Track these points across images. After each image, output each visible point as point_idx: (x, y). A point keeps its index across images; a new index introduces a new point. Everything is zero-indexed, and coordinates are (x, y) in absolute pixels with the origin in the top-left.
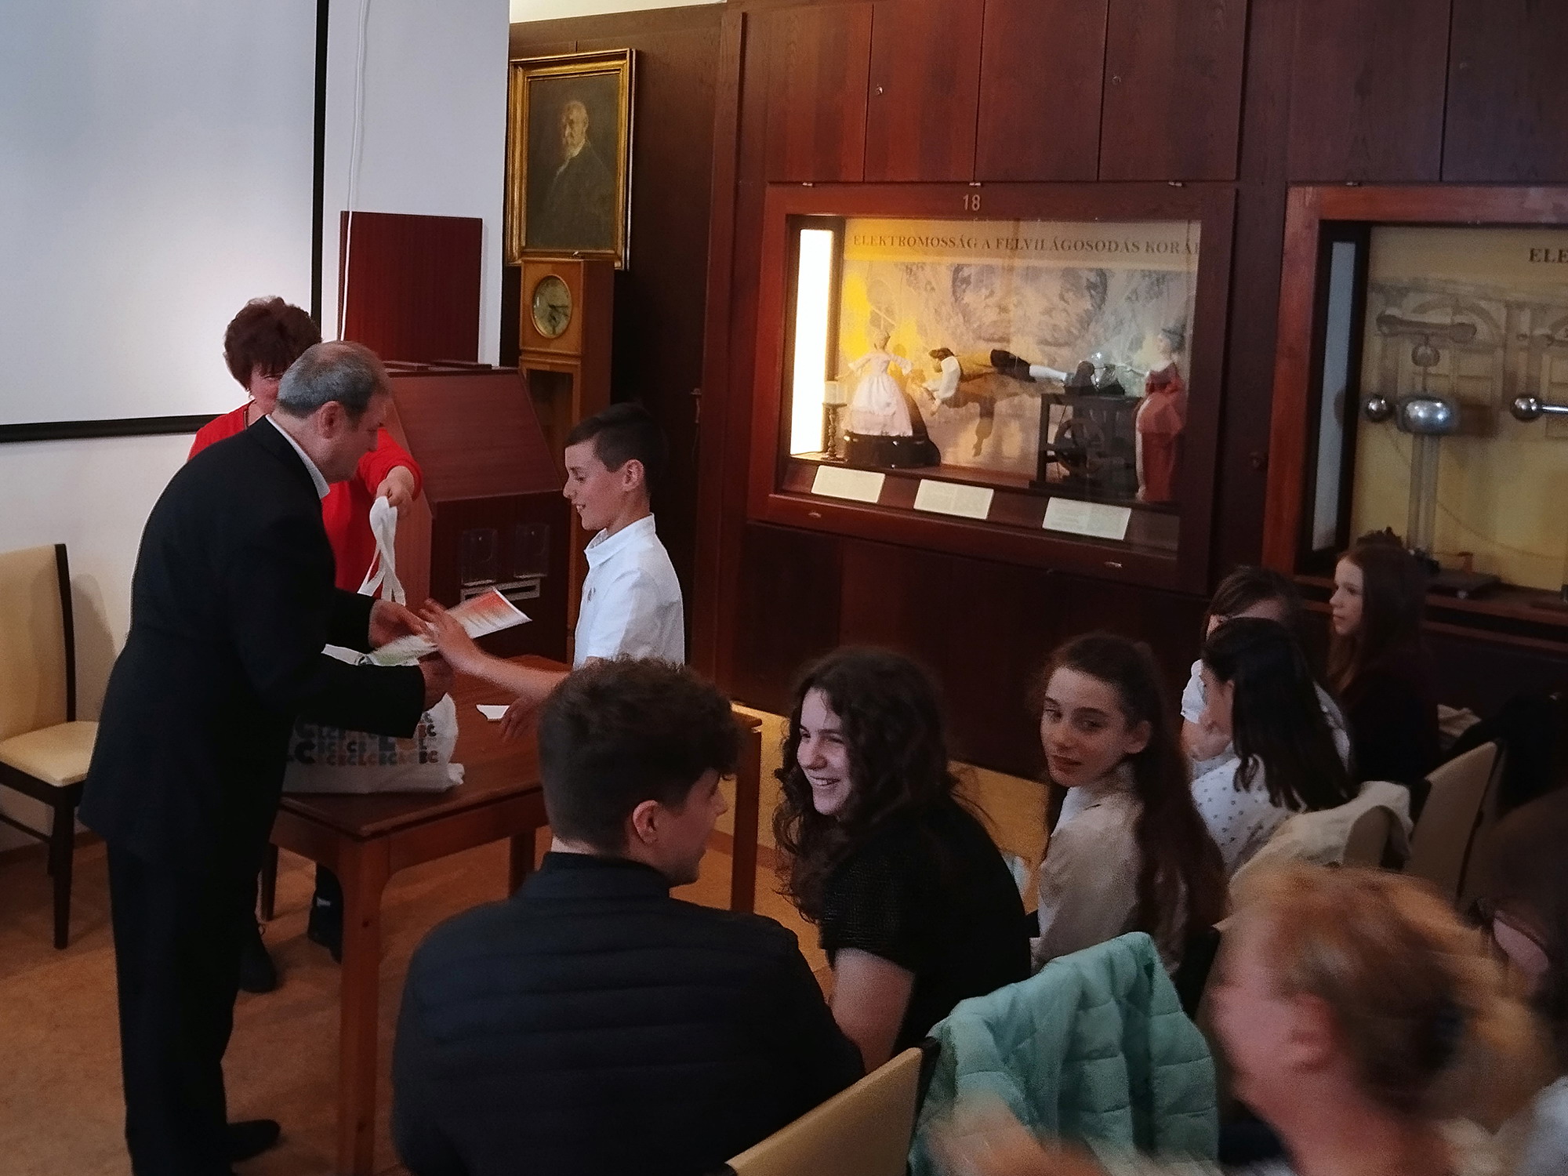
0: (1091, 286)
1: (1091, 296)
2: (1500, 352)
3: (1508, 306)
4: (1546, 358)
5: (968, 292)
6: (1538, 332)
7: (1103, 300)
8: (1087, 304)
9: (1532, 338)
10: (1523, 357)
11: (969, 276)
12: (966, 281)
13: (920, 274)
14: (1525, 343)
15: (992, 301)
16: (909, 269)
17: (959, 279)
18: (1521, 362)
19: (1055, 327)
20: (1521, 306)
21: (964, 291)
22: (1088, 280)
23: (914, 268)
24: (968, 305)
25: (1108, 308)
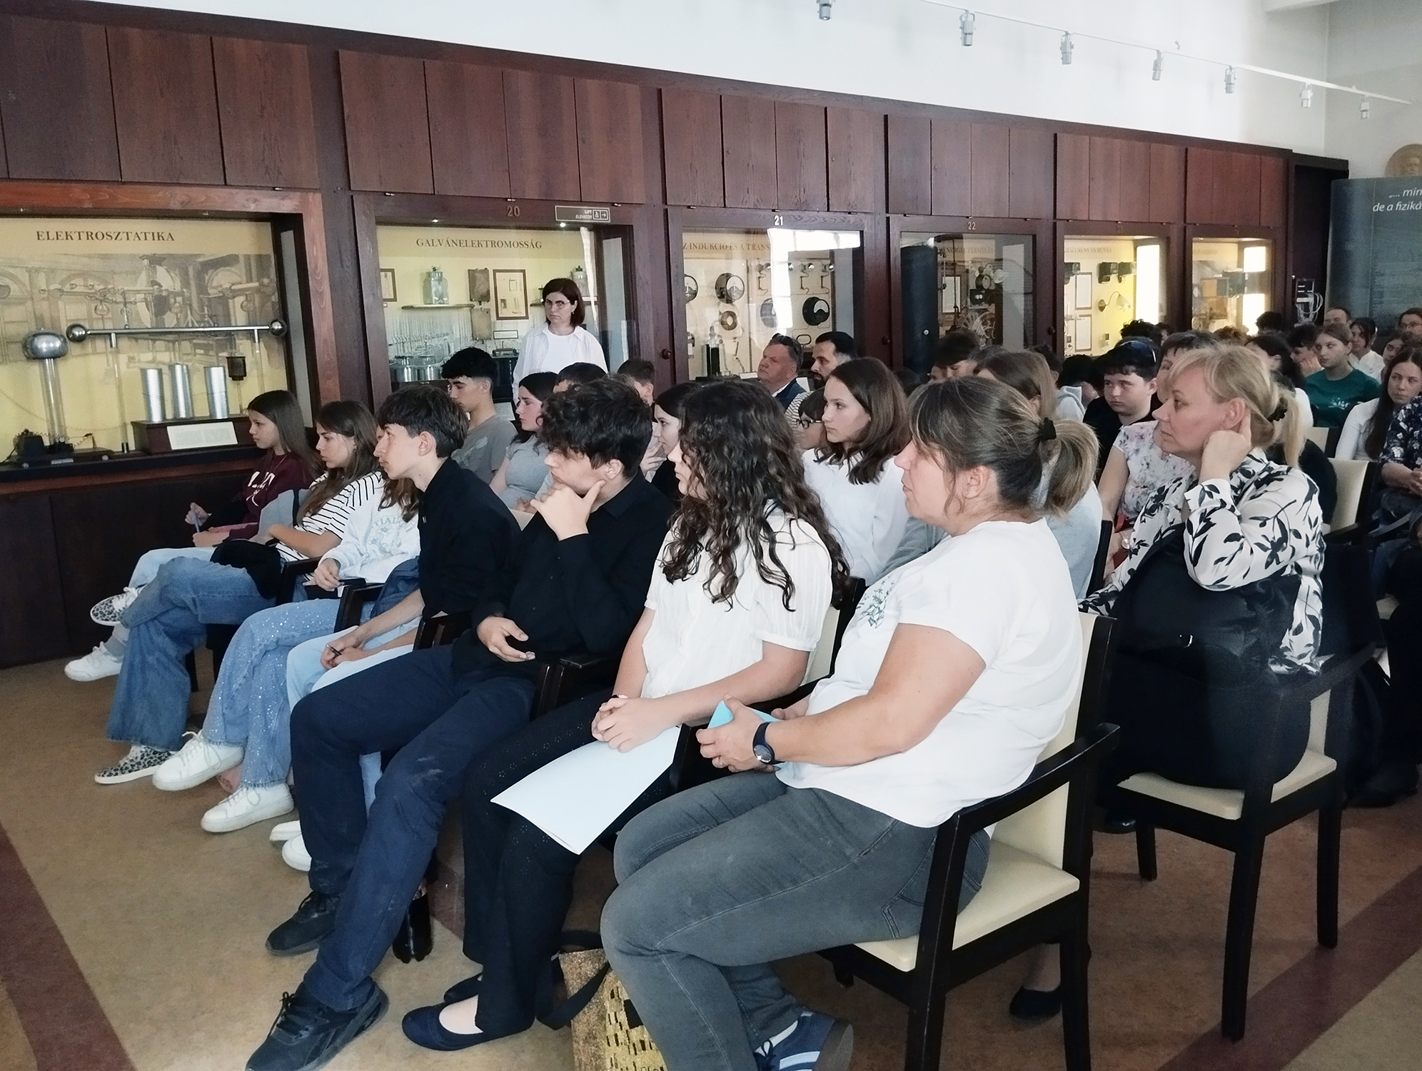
2: (29, 303)
3: (29, 271)
4: (60, 304)
6: (52, 287)
9: (48, 291)
10: (45, 304)
14: (45, 295)
18: (43, 308)
20: (37, 270)
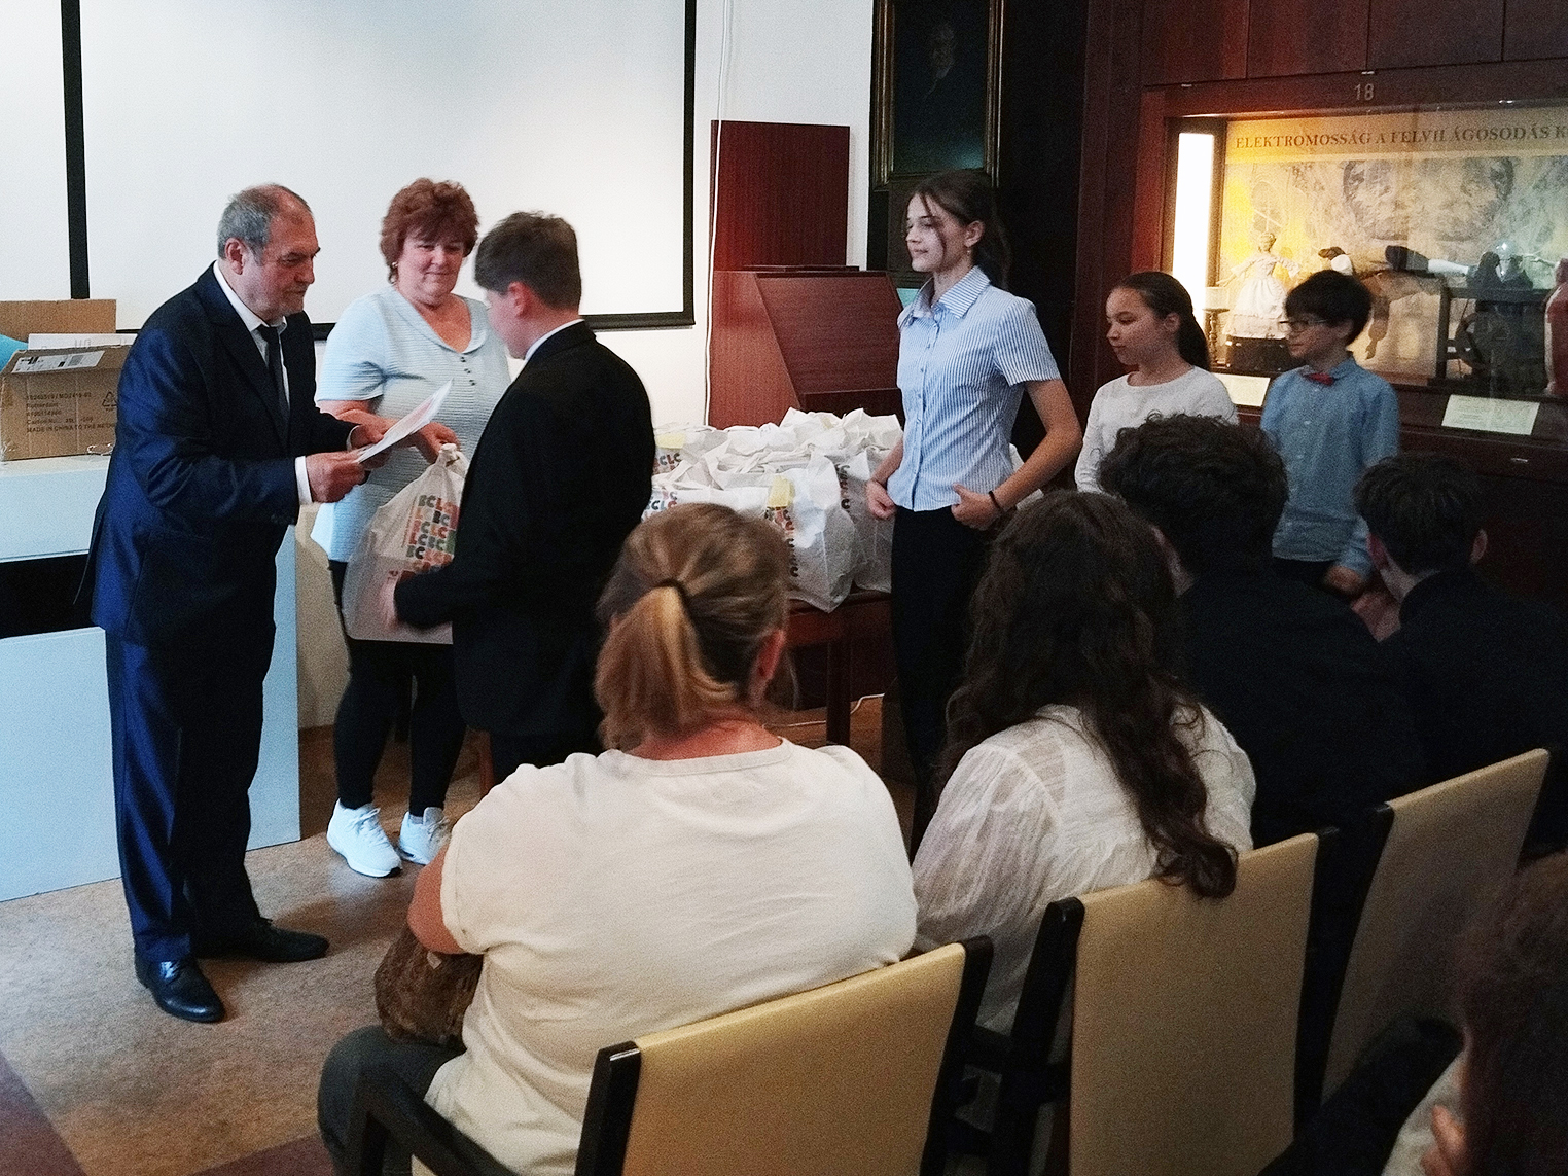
0: (1496, 176)
1: (1497, 187)
5: (1360, 191)
7: (1509, 191)
8: (1491, 195)
11: (1363, 173)
12: (1359, 178)
13: (1309, 174)
15: (1385, 198)
16: (1296, 170)
17: (1351, 176)
19: (1456, 222)
21: (1357, 188)
22: (1492, 170)
23: (1302, 169)
24: (1360, 203)
25: (1514, 197)
